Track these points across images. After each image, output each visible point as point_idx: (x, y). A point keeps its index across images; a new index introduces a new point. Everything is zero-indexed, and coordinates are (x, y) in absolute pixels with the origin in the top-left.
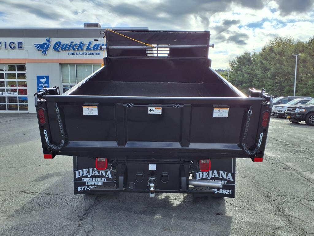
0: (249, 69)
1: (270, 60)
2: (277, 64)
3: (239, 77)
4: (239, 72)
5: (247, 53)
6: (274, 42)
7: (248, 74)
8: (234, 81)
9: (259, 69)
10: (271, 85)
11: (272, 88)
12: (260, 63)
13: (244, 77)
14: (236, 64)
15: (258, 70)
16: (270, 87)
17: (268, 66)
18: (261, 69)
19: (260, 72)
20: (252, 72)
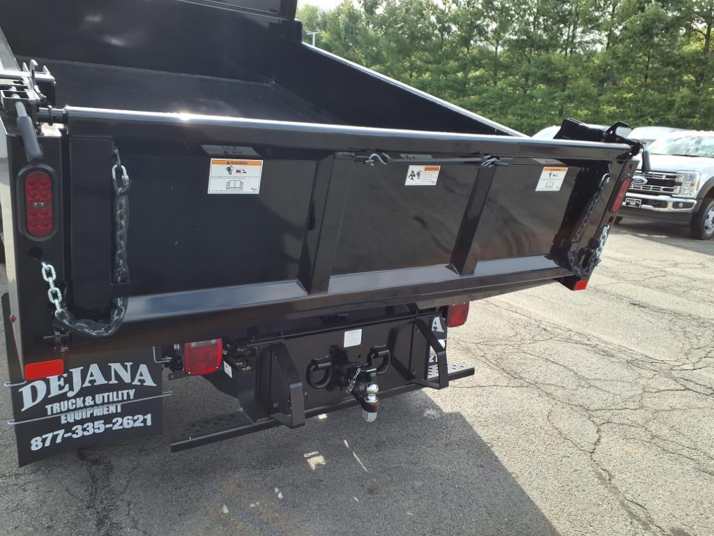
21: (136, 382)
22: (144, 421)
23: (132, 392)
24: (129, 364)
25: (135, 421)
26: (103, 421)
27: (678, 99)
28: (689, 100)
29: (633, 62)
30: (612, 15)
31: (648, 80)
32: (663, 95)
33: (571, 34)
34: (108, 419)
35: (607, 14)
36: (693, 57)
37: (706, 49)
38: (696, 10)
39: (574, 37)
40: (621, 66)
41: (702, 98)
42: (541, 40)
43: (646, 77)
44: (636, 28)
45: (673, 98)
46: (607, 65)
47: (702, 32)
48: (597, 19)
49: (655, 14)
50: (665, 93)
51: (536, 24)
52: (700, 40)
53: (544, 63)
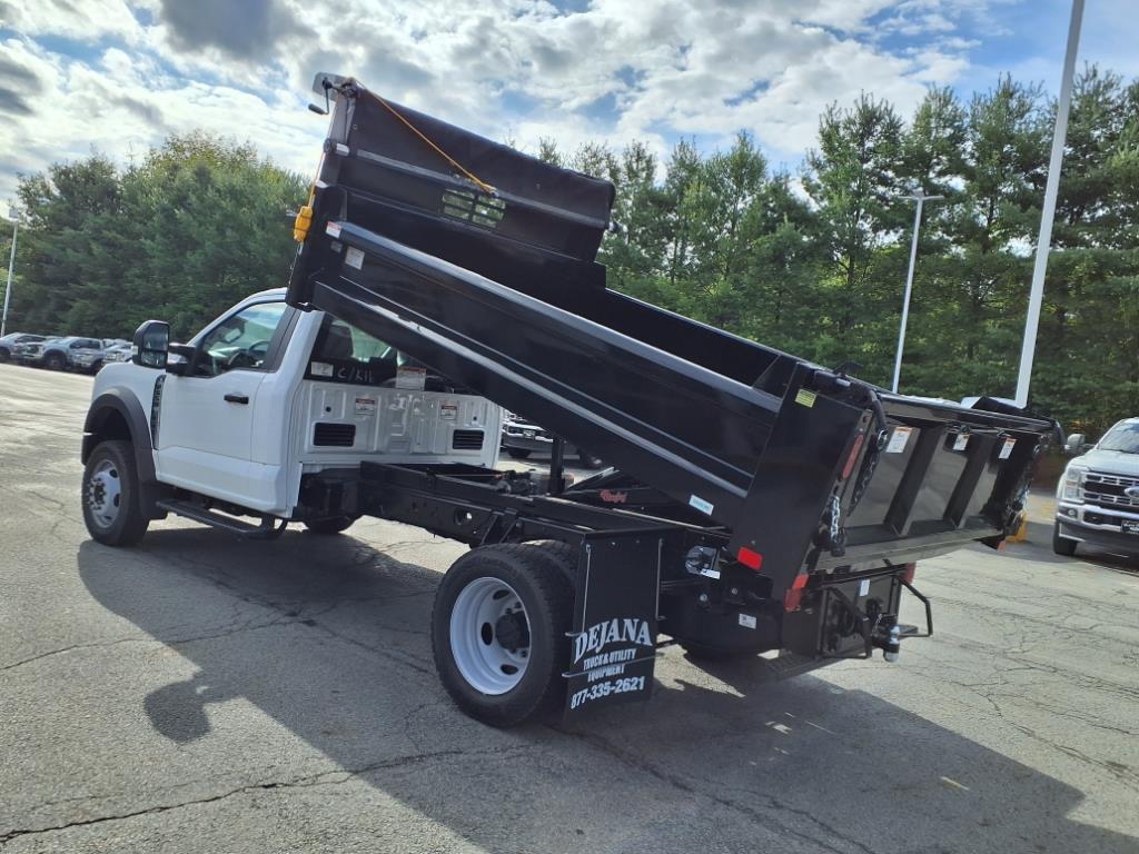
0: (110, 226)
1: (199, 213)
2: (229, 232)
3: (69, 251)
4: (68, 231)
5: (102, 163)
6: (185, 145)
7: (103, 244)
8: (39, 261)
9: (157, 236)
10: (198, 300)
11: (206, 310)
12: (159, 214)
13: (92, 255)
14: (48, 193)
15: (153, 239)
16: (197, 306)
17: (194, 231)
18: (164, 235)
19: (160, 247)
20: (122, 239)
21: (638, 642)
22: (638, 685)
23: (634, 651)
24: (636, 621)
25: (631, 684)
26: (609, 683)
27: (819, 348)
28: (832, 349)
29: (762, 296)
30: (731, 231)
31: (780, 321)
32: (801, 343)
33: (679, 253)
34: (613, 680)
35: (725, 231)
36: (836, 295)
37: (849, 287)
38: (836, 236)
39: (683, 257)
40: (748, 300)
41: (848, 348)
42: (642, 259)
43: (777, 318)
44: (764, 253)
45: (813, 347)
46: (730, 297)
47: (842, 264)
48: (713, 236)
49: (788, 237)
50: (803, 339)
51: (632, 235)
52: (841, 274)
53: (645, 290)
